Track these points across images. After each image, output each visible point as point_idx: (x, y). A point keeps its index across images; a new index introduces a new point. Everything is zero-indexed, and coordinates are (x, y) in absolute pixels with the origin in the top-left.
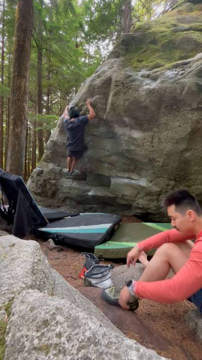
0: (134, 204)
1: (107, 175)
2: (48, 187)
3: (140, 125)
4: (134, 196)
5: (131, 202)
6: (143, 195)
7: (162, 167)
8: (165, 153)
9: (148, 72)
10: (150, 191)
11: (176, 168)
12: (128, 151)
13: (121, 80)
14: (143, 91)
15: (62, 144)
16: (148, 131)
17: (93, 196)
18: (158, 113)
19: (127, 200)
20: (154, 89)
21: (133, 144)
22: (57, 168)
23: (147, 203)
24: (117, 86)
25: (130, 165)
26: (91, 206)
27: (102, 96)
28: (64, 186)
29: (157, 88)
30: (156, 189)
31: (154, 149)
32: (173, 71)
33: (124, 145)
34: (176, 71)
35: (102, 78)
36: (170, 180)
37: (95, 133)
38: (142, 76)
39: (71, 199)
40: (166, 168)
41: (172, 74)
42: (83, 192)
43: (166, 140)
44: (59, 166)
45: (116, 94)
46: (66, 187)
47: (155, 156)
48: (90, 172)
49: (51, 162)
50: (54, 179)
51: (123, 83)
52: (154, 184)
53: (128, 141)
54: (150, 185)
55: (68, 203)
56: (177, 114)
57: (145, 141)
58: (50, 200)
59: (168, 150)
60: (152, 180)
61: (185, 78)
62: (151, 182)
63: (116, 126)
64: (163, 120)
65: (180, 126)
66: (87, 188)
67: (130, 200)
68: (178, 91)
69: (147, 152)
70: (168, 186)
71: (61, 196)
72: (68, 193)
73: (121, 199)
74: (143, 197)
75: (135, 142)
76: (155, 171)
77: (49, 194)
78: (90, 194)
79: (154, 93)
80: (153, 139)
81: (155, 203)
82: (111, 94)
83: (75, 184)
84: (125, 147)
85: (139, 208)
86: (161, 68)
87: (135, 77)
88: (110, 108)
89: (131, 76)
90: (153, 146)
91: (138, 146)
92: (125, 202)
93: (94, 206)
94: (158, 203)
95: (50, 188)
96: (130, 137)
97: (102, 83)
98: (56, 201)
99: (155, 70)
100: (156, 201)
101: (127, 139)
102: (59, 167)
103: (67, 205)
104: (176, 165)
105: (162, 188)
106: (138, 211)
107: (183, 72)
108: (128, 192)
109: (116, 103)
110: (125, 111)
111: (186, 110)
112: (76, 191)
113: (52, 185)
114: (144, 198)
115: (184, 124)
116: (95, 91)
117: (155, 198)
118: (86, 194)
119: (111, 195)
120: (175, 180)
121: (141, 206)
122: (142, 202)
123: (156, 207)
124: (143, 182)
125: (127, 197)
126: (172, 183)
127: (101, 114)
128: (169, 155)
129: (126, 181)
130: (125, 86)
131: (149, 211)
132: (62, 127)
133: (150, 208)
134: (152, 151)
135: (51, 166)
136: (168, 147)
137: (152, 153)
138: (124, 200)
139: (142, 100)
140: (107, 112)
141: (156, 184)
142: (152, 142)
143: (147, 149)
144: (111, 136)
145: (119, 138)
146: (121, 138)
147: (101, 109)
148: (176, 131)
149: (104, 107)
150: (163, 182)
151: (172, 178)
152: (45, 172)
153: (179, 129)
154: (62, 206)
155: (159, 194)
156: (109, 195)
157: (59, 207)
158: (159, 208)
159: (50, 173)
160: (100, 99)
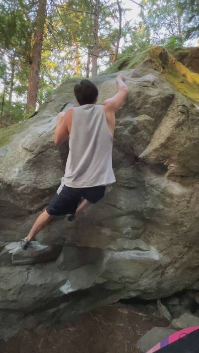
0: (132, 287)
3: (183, 177)
5: (128, 285)
6: (150, 272)
8: (197, 216)
10: (160, 264)
19: (125, 283)
21: (163, 202)
23: (152, 281)
24: (182, 113)
25: (140, 229)
30: (166, 260)
31: (189, 210)
33: (149, 201)
40: (189, 233)
45: (179, 125)
47: (186, 220)
51: (188, 112)
52: (165, 255)
53: (159, 197)
54: (162, 256)
57: (183, 199)
60: (164, 249)
62: (162, 251)
67: (129, 282)
69: (179, 214)
70: (180, 255)
73: (116, 283)
76: (173, 238)
84: (149, 204)
90: (188, 207)
91: (169, 205)
106: (133, 294)
108: (130, 272)
110: (180, 154)
114: (150, 276)
116: (147, 106)
117: (161, 271)
118: (55, 292)
119: (101, 281)
122: (146, 282)
123: (158, 283)
125: (127, 280)
126: (186, 250)
127: (138, 147)
128: (198, 219)
134: (185, 213)
137: (183, 215)
138: (120, 283)
141: (168, 254)
142: (189, 202)
143: (180, 211)
144: (134, 184)
145: (145, 190)
146: (149, 191)
147: (144, 140)
149: (148, 139)
150: (177, 250)
151: (188, 245)
155: (168, 266)
156: (97, 282)
158: (160, 283)
160: (149, 122)
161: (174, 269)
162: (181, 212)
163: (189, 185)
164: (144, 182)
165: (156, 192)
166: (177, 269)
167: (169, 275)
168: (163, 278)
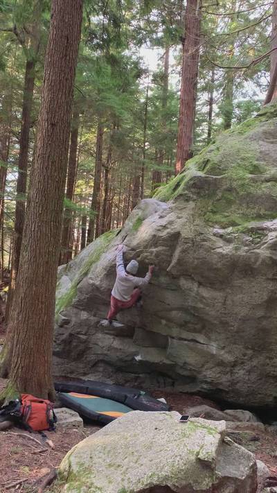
0: (200, 377)
1: (164, 334)
2: (75, 344)
4: (200, 366)
5: (195, 373)
6: (212, 365)
7: (237, 332)
8: (239, 317)
9: (221, 232)
10: (222, 361)
11: (254, 336)
13: (191, 237)
14: (216, 254)
16: (220, 290)
17: (140, 361)
18: (232, 275)
19: (190, 370)
20: (227, 255)
21: (202, 302)
22: (92, 318)
23: (218, 376)
24: (186, 243)
25: (196, 324)
26: (137, 375)
27: (167, 248)
28: (100, 344)
29: (230, 254)
30: (229, 358)
31: (227, 312)
32: (248, 236)
33: (190, 301)
34: (251, 237)
35: (170, 230)
36: (247, 348)
38: (214, 235)
39: (108, 363)
40: (241, 334)
42: (128, 356)
43: (240, 303)
44: (95, 316)
45: (183, 251)
46: (104, 347)
47: (229, 320)
48: (139, 327)
49: (84, 310)
50: (85, 334)
51: (193, 241)
52: (226, 352)
53: (196, 298)
54: (222, 352)
55: (101, 369)
56: (252, 279)
57: (216, 301)
58: (73, 363)
59: (243, 314)
60: (224, 347)
61: (260, 249)
63: (182, 279)
64: (237, 282)
65: (255, 292)
66: (133, 349)
67: (195, 370)
68: (253, 260)
69: (219, 314)
70: (244, 356)
71: (92, 358)
72: (106, 355)
73: (181, 367)
74: (213, 367)
75: (204, 301)
76: (228, 336)
77: (73, 354)
78: (138, 358)
79: (227, 258)
80: (225, 300)
81: (228, 376)
82: (178, 250)
83: (116, 343)
84: (191, 303)
85: (206, 382)
86: (237, 228)
88: (176, 263)
89: (202, 234)
90: (225, 308)
91: (207, 305)
92: (185, 373)
93: (141, 375)
94: (231, 376)
95: (77, 346)
96: (198, 294)
97: (169, 236)
98: (81, 366)
99: (229, 230)
100: (229, 373)
101: (194, 295)
102: (95, 318)
103: (98, 371)
104: (253, 332)
105: (237, 357)
106: (205, 386)
107: (259, 240)
109: (183, 260)
110: (194, 268)
111: (262, 279)
112: (118, 354)
113: (81, 342)
114: (214, 369)
115: (260, 291)
116: (160, 242)
117: (228, 369)
118: (132, 358)
119: (168, 362)
120: (252, 349)
121: (209, 380)
122: (210, 374)
123: (229, 381)
124: (213, 349)
125: (191, 367)
126: (250, 352)
127: (164, 265)
128: (244, 320)
130: (195, 244)
131: (221, 387)
133: (221, 384)
134: (225, 314)
135: (84, 315)
136: (243, 311)
137: (223, 315)
138: (186, 369)
139: (214, 262)
140: (172, 265)
141: (229, 352)
142: (224, 304)
144: (174, 288)
145: (183, 292)
146: (187, 293)
148: (251, 297)
149: (169, 259)
150: (238, 350)
151: (250, 347)
152: (73, 323)
153: (254, 294)
154: (91, 373)
155: (234, 365)
156: (165, 361)
157: (85, 374)
158: (233, 383)
159: (81, 326)
160: (165, 251)
162: (220, 311)
164: (180, 286)
166: (249, 372)
167: (240, 376)
168: (234, 378)
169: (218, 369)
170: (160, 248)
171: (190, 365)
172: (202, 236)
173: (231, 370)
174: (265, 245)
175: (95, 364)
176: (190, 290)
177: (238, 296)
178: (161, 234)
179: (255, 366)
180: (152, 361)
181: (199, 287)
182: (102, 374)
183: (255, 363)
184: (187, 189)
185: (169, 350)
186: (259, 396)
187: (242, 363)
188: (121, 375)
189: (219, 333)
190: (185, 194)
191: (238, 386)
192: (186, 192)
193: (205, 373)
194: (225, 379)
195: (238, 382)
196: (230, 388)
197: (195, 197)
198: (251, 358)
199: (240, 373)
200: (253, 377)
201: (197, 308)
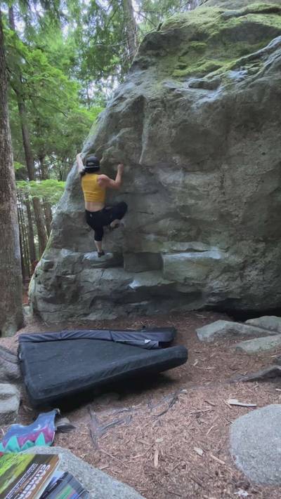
0: (206, 290)
1: (156, 252)
2: (65, 286)
3: (198, 164)
4: (205, 277)
5: (199, 288)
6: (218, 274)
7: (243, 223)
8: (245, 201)
9: (200, 80)
10: (228, 264)
11: (266, 222)
12: (184, 208)
13: (159, 96)
14: (198, 108)
15: (76, 216)
16: (211, 170)
17: (138, 289)
18: (226, 139)
19: (194, 284)
20: (215, 102)
21: (191, 195)
22: (74, 254)
23: (226, 284)
24: (155, 107)
25: (189, 231)
27: (132, 128)
28: (90, 280)
29: (221, 99)
30: (235, 260)
31: (227, 197)
32: (239, 71)
33: (176, 200)
34: (244, 69)
35: (128, 100)
36: (258, 241)
37: (127, 190)
38: (191, 87)
39: (104, 298)
40: (249, 224)
41: (240, 74)
42: (122, 285)
43: (243, 179)
44: (77, 251)
45: (155, 121)
46: (94, 282)
47: (231, 208)
48: (127, 253)
49: (64, 247)
50: (72, 274)
51: (163, 102)
52: (232, 254)
53: (183, 192)
54: (227, 255)
55: (100, 306)
56: (256, 135)
57: (211, 186)
58: (71, 307)
59: (249, 194)
60: (228, 248)
61: (262, 76)
62: (227, 250)
63: (160, 172)
64: (234, 149)
65: (264, 154)
66: (126, 277)
67: (199, 284)
68: (255, 98)
69: (217, 205)
70: (255, 252)
71: (87, 296)
72: (98, 290)
73: (183, 285)
74: (219, 276)
75: (194, 192)
76: (232, 233)
77: (67, 297)
78: (134, 285)
79: (217, 107)
80: (222, 182)
81: (238, 282)
82: (147, 122)
83: (109, 275)
84: (178, 202)
85: (214, 295)
86: (219, 70)
87: (181, 90)
88: (147, 145)
89: (173, 89)
90: (224, 193)
91: (199, 198)
92: (189, 290)
93: (142, 303)
94: (242, 281)
95: (68, 288)
96: (185, 186)
97: (129, 108)
98: (79, 307)
99: (210, 74)
100: (239, 279)
101: (180, 189)
102: (77, 253)
103: (98, 309)
104: (264, 216)
105: (247, 256)
106: (213, 299)
107: (257, 68)
108: (191, 273)
109: (156, 136)
110: (173, 144)
111: (271, 126)
112: (111, 286)
113: (71, 283)
114: (220, 278)
115: (270, 149)
116: (120, 121)
117: (237, 274)
118: (126, 287)
119: (167, 282)
120: (265, 240)
121: (217, 291)
122: (217, 284)
123: (241, 287)
124: (215, 254)
125: (193, 281)
126: (261, 246)
127: (134, 157)
128: (251, 203)
129: (188, 255)
130: (167, 105)
131: (230, 296)
132: (74, 189)
133: (231, 292)
134: (225, 201)
135: (65, 253)
136: (248, 190)
137: (223, 204)
138: (188, 285)
139: (199, 121)
140: (143, 151)
141: (236, 253)
142: (221, 187)
143: (215, 200)
144: (153, 188)
145: (167, 190)
146: (171, 190)
147: (134, 148)
148: (258, 164)
149: (138, 145)
150: (246, 247)
151: (261, 239)
152: (56, 265)
153: (263, 158)
154: (91, 312)
155: (243, 267)
156: (163, 283)
157: (86, 315)
158: (245, 288)
159: (65, 265)
160: (130, 133)
161: (258, 271)
162: (217, 201)
163: (213, 170)
164: (160, 183)
165: (179, 189)
166: (263, 271)
167: (253, 279)
168: (245, 282)
169: (226, 276)
170: (123, 131)
171: (193, 279)
172: (174, 93)
173: (240, 274)
174: (271, 67)
175: (93, 302)
176: (174, 184)
177: (239, 170)
178: (118, 109)
179: (270, 262)
180: (149, 285)
181: (185, 176)
182: (102, 311)
183: (269, 257)
184: (141, 55)
185: (165, 269)
186: (278, 296)
187: (254, 261)
188: (121, 308)
189: (220, 233)
190: (141, 60)
191: (251, 291)
192: (141, 57)
193: (210, 285)
194: (235, 286)
195: (251, 286)
196: (242, 295)
197: (154, 60)
198: (263, 254)
199: (252, 274)
200: (269, 275)
201: (187, 206)
